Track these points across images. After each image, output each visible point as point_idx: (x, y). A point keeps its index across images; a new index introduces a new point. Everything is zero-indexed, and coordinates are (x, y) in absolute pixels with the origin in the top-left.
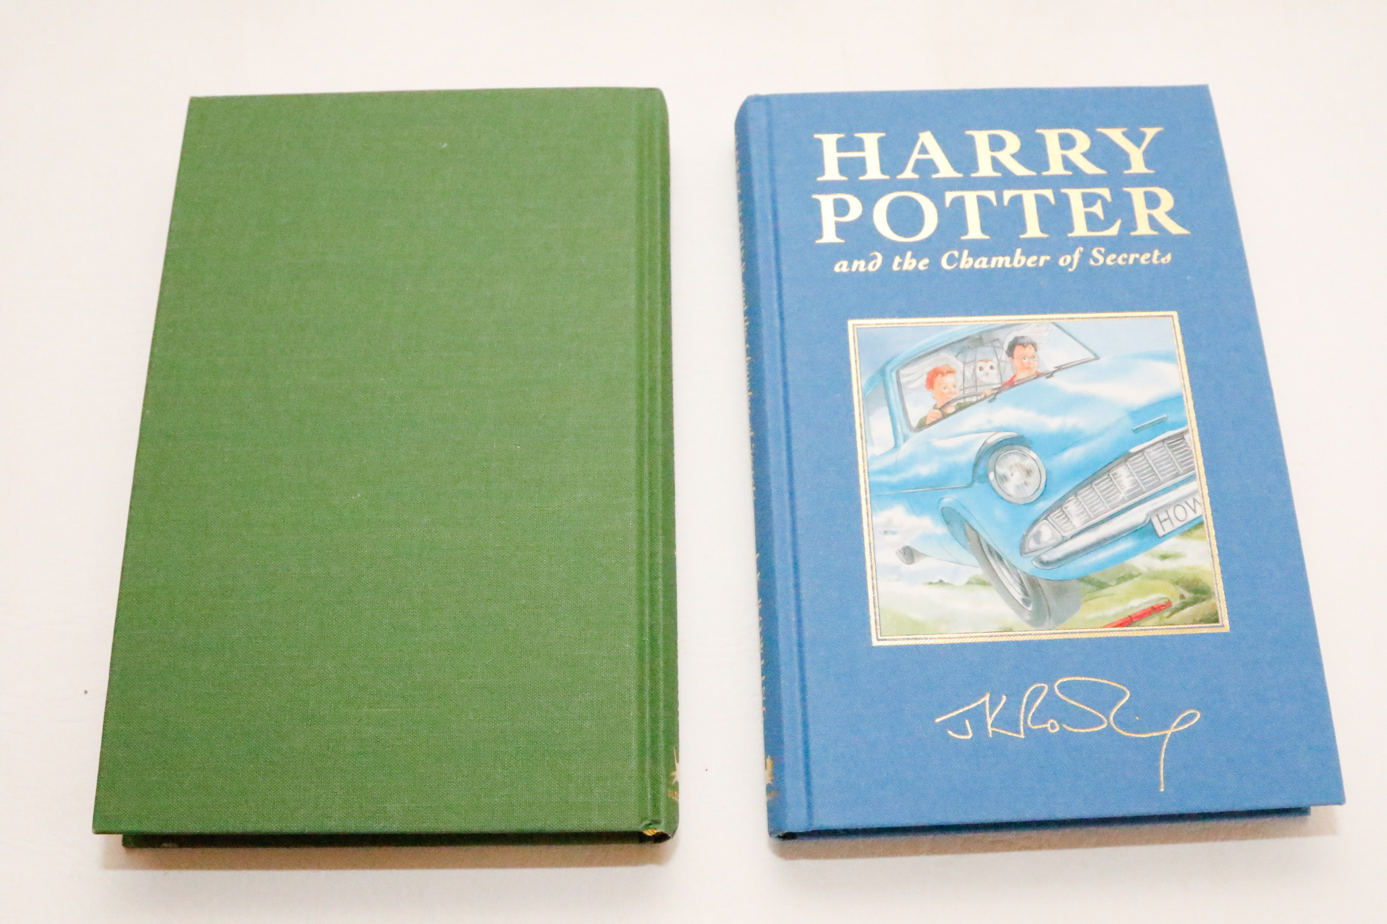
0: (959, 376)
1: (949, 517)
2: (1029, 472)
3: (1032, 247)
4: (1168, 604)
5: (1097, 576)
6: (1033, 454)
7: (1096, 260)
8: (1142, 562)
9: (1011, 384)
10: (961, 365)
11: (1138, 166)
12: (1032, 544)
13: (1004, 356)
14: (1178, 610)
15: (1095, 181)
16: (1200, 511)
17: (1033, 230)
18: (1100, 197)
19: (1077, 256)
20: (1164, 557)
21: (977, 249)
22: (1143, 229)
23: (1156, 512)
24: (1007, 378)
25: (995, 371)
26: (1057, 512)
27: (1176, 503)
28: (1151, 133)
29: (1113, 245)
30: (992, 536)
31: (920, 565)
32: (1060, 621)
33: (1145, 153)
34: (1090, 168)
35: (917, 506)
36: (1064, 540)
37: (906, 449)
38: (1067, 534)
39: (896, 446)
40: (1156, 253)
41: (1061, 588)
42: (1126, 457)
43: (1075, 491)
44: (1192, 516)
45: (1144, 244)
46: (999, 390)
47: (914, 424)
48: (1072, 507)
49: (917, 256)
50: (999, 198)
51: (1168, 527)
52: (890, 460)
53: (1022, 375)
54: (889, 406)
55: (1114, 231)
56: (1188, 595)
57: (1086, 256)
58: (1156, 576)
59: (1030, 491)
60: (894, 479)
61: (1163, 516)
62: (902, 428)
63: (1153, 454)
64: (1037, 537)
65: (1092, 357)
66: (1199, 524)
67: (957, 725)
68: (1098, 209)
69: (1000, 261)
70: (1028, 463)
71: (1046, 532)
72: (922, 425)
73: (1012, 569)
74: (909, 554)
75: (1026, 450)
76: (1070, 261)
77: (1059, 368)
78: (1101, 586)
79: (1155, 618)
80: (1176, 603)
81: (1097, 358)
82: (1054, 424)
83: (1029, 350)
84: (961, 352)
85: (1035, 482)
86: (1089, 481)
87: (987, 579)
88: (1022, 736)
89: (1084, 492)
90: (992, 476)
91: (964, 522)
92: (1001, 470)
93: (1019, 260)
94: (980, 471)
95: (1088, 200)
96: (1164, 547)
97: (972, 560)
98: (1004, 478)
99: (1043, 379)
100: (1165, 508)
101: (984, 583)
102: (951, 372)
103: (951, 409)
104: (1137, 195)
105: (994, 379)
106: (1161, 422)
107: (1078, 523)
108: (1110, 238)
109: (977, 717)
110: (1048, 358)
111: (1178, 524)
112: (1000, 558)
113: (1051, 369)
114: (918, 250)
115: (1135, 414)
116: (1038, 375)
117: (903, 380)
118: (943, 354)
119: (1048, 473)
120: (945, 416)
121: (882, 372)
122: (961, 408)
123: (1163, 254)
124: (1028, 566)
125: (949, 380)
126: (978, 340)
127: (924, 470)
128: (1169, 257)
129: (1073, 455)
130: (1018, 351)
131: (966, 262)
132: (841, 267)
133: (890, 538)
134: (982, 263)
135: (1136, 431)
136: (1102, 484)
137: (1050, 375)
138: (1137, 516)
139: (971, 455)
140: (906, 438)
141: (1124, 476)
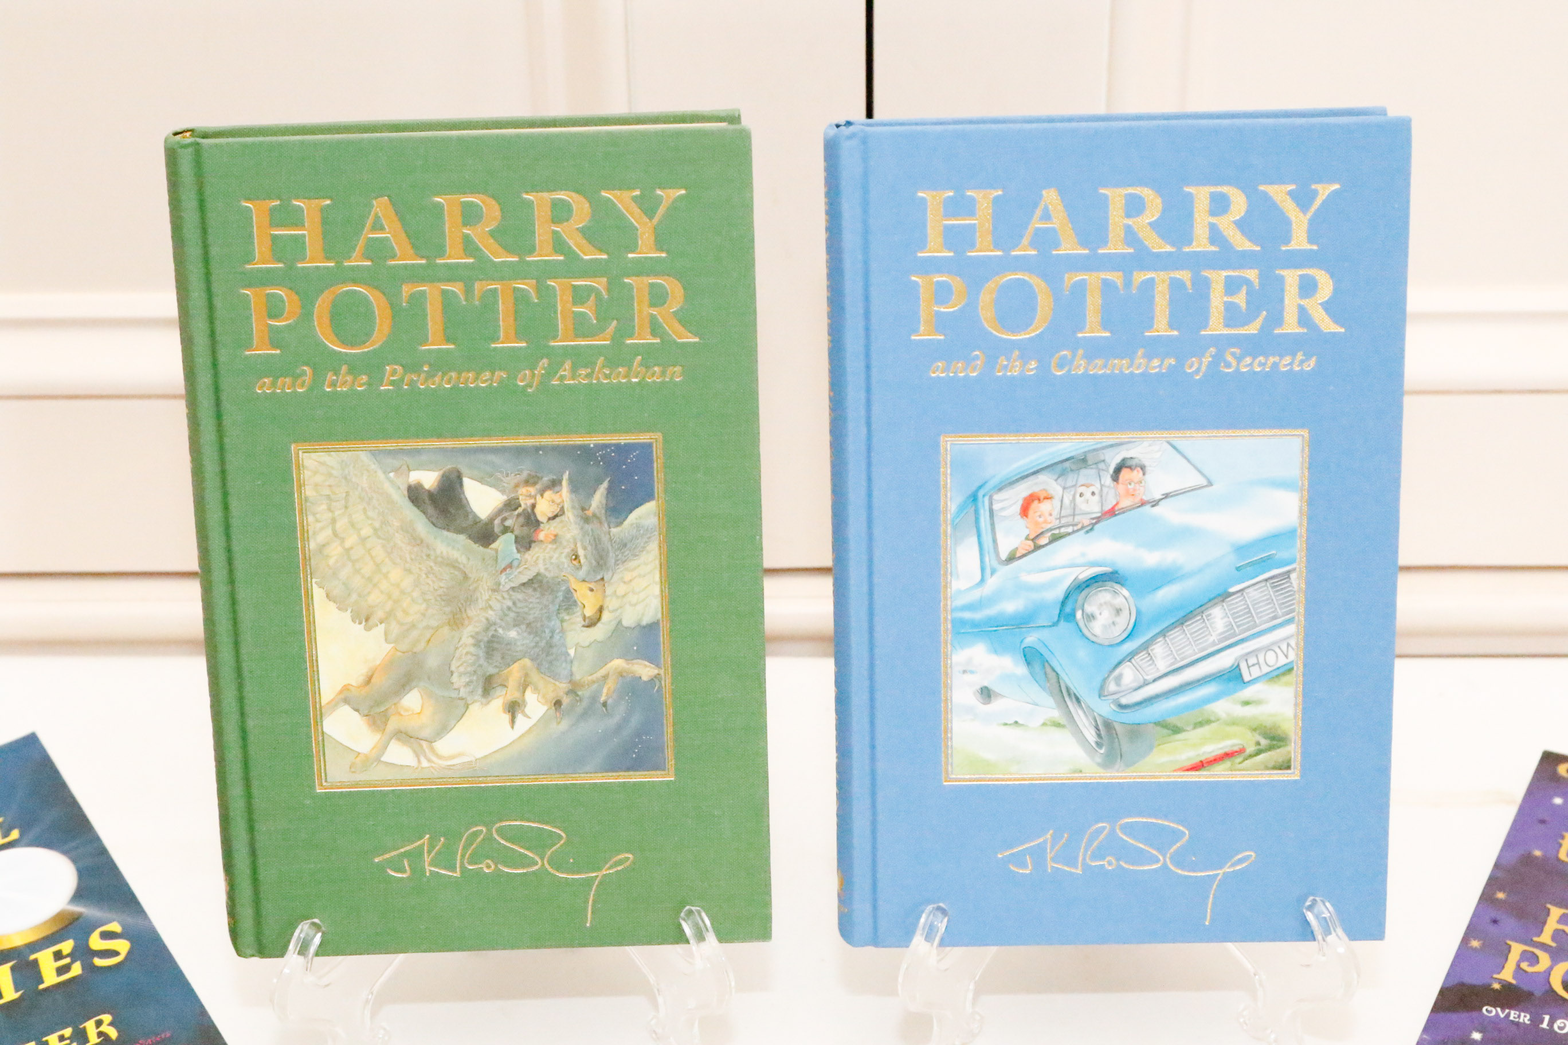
0: (1056, 503)
1: (1031, 657)
2: (1118, 611)
3: (1156, 347)
4: (1242, 751)
5: (1173, 720)
6: (1125, 592)
7: (1228, 365)
8: (1223, 708)
9: (1112, 513)
10: (1060, 490)
11: (1299, 241)
12: (1112, 687)
13: (1108, 480)
14: (1251, 756)
15: (1245, 260)
16: (1292, 656)
17: (1161, 327)
18: (1248, 282)
19: (1206, 360)
20: (1246, 703)
21: (1095, 350)
22: (1291, 326)
23: (1246, 656)
24: (1108, 507)
25: (1096, 498)
26: (1143, 654)
27: (1268, 648)
28: (1324, 191)
29: (1254, 346)
30: (1072, 679)
31: (996, 705)
32: (1129, 764)
33: (1312, 222)
34: (1242, 244)
35: (998, 647)
36: (1146, 683)
37: (992, 583)
38: (1149, 678)
39: (983, 580)
40: (1300, 356)
41: (1136, 732)
42: (1224, 596)
43: (1163, 633)
44: (1283, 661)
45: (1288, 346)
46: (1098, 520)
47: (1004, 556)
48: (1158, 649)
49: (1024, 359)
50: (1128, 283)
51: (1256, 672)
52: (975, 595)
53: (1125, 503)
54: (979, 536)
55: (1252, 329)
56: (1264, 742)
57: (1218, 358)
58: (1234, 722)
59: (1118, 632)
60: (978, 616)
61: (1252, 661)
62: (990, 560)
63: (1253, 594)
64: (1118, 680)
65: (1205, 483)
66: (1288, 670)
67: (1018, 860)
68: (1240, 299)
69: (1120, 365)
70: (1119, 601)
71: (1128, 674)
72: (1012, 558)
73: (1089, 711)
74: (986, 694)
75: (1117, 587)
76: (1197, 367)
77: (1167, 496)
78: (1176, 730)
79: (1227, 764)
80: (1251, 749)
81: (1210, 484)
82: (1151, 559)
83: (1137, 474)
84: (1063, 474)
85: (1124, 622)
86: (1182, 622)
87: (1063, 721)
88: (1079, 871)
89: (1175, 634)
90: (1079, 614)
91: (1045, 662)
92: (1089, 609)
93: (1140, 365)
94: (1068, 609)
95: (1231, 286)
96: (1248, 693)
97: (1050, 701)
98: (1091, 617)
99: (1147, 508)
100: (1255, 652)
101: (1058, 725)
102: (1048, 498)
103: (1043, 541)
104: (1291, 277)
105: (1092, 506)
106: (1269, 557)
107: (1163, 666)
108: (1247, 337)
109: (1038, 854)
110: (1156, 484)
111: (1266, 669)
112: (1078, 700)
113: (1158, 496)
114: (1025, 350)
115: (1241, 549)
116: (1143, 503)
117: (995, 507)
118: (1042, 477)
119: (1139, 613)
120: (1037, 548)
121: (974, 498)
122: (1055, 539)
123: (1308, 357)
124: (1105, 709)
125: (1045, 507)
126: (1082, 461)
127: (1011, 607)
128: (1313, 362)
129: (1167, 594)
130: (1125, 474)
131: (1080, 367)
132: (938, 372)
133: (968, 677)
134: (1098, 367)
135: (1238, 569)
136: (1194, 626)
137: (1155, 503)
138: (1224, 661)
139: (1059, 592)
140: (993, 572)
141: (1218, 617)
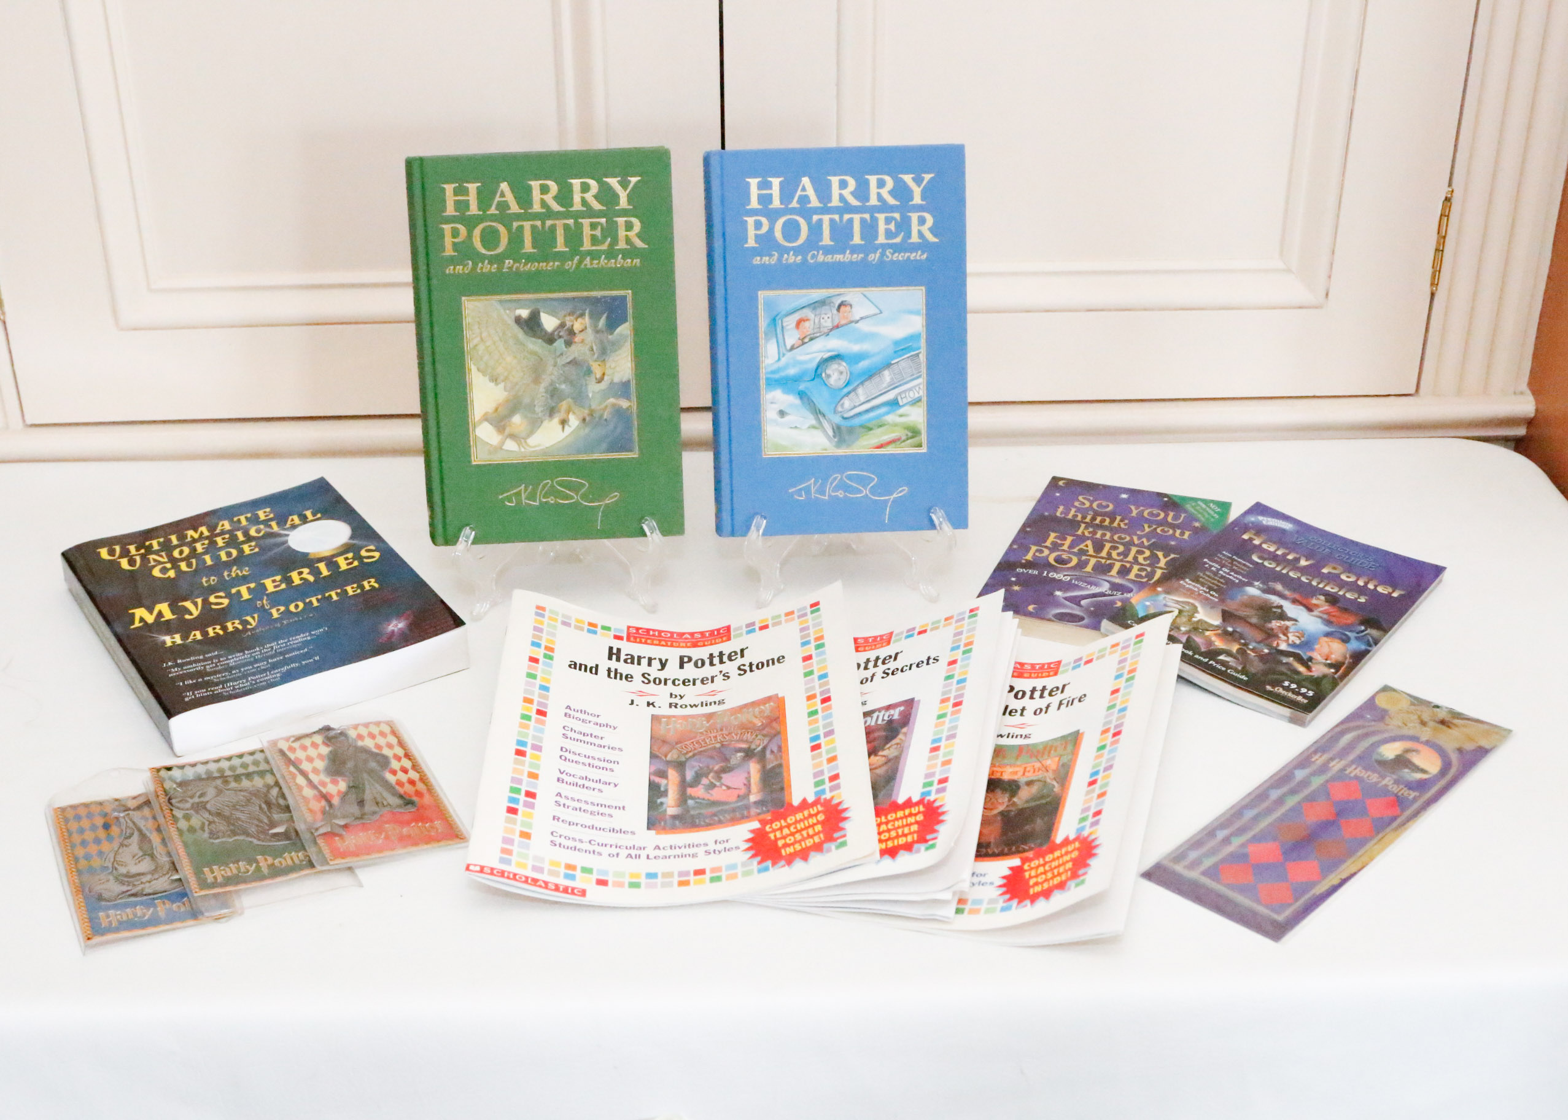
0: (812, 322)
1: (802, 395)
2: (841, 373)
3: (855, 249)
4: (899, 439)
5: (870, 425)
6: (844, 364)
7: (888, 257)
8: (890, 418)
9: (837, 327)
10: (813, 316)
11: (917, 200)
12: (840, 409)
13: (835, 312)
14: (904, 441)
15: (892, 209)
16: (921, 393)
17: (857, 240)
18: (894, 218)
19: (878, 255)
20: (901, 416)
21: (827, 251)
22: (915, 238)
23: (900, 394)
24: (836, 324)
25: (830, 320)
26: (853, 394)
27: (910, 389)
28: (927, 177)
29: (896, 248)
30: (822, 406)
31: (787, 418)
32: (849, 446)
33: (922, 191)
34: (891, 201)
35: (787, 391)
36: (855, 407)
37: (784, 360)
38: (857, 404)
39: (779, 359)
40: (919, 253)
41: (851, 430)
42: (888, 365)
43: (862, 383)
44: (917, 395)
45: (914, 248)
46: (831, 330)
47: (789, 347)
48: (860, 391)
49: (796, 254)
50: (841, 220)
51: (905, 401)
52: (775, 366)
53: (843, 322)
54: (777, 338)
55: (898, 240)
56: (910, 434)
57: (883, 254)
58: (896, 425)
59: (841, 383)
60: (777, 376)
61: (903, 396)
62: (782, 350)
63: (902, 364)
64: (842, 405)
65: (877, 311)
66: (919, 400)
67: (799, 492)
68: (892, 227)
69: (839, 257)
70: (842, 368)
71: (847, 403)
72: (792, 348)
73: (829, 421)
74: (782, 413)
75: (840, 361)
76: (874, 257)
77: (862, 318)
78: (871, 429)
79: (893, 445)
80: (904, 438)
81: (881, 313)
82: (856, 348)
83: (848, 308)
84: (814, 309)
85: (844, 378)
86: (870, 377)
87: (817, 425)
88: (827, 498)
89: (867, 383)
90: (823, 375)
91: (809, 399)
92: (828, 372)
93: (848, 257)
94: (818, 372)
95: (888, 221)
96: (901, 411)
97: (811, 417)
98: (829, 376)
99: (853, 324)
100: (904, 391)
101: (815, 428)
102: (807, 320)
103: (806, 340)
104: (914, 217)
105: (828, 324)
106: (909, 347)
107: (862, 399)
108: (895, 244)
109: (807, 490)
110: (858, 312)
111: (910, 400)
112: (824, 416)
113: (858, 318)
114: (797, 251)
115: (897, 343)
116: (852, 322)
117: (784, 324)
118: (805, 310)
119: (851, 373)
120: (804, 343)
121: (774, 320)
122: (811, 339)
123: (923, 253)
124: (837, 419)
125: (807, 324)
126: (822, 303)
127: (792, 372)
128: (925, 256)
129: (864, 364)
130: (843, 309)
131: (821, 258)
132: (757, 261)
133: (774, 406)
134: (829, 258)
135: (895, 352)
136: (876, 379)
137: (857, 322)
138: (890, 396)
139: (814, 365)
140: (784, 355)
141: (887, 375)
